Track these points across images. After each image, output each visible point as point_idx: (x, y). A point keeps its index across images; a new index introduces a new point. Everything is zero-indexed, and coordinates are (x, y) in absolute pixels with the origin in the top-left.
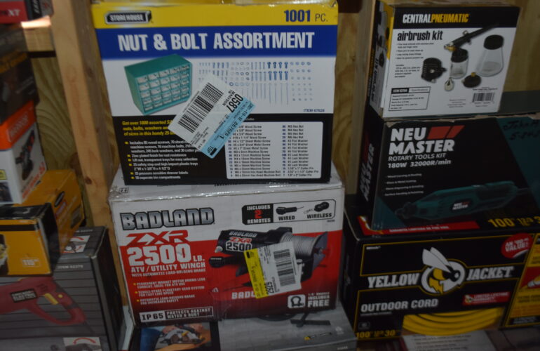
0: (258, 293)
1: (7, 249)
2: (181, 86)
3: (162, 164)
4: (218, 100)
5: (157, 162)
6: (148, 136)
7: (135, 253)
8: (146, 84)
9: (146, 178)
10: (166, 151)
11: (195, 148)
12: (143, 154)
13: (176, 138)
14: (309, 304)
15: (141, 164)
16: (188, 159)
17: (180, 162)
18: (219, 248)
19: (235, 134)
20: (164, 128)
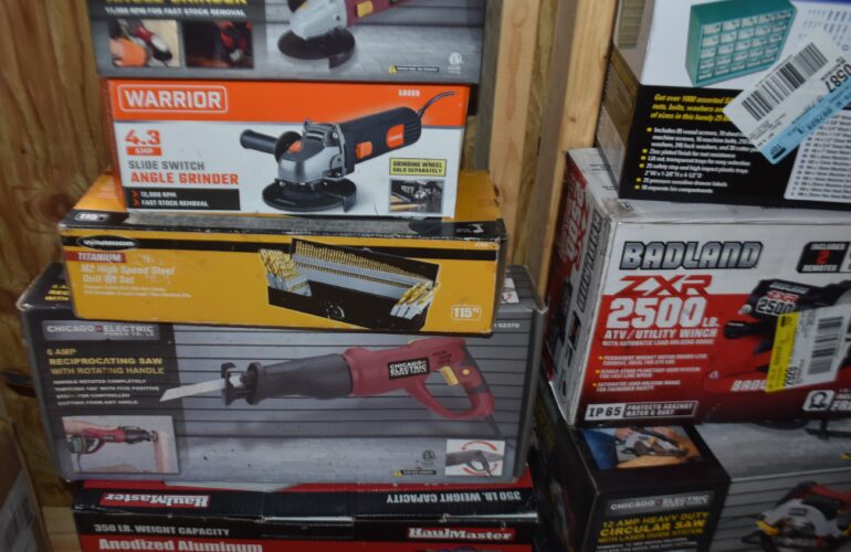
0: (772, 384)
1: (435, 288)
2: (768, 44)
3: (692, 168)
4: (815, 71)
5: (686, 164)
6: (688, 121)
7: (622, 308)
8: (716, 37)
9: (659, 189)
10: (708, 147)
11: (752, 146)
12: (669, 149)
13: (730, 127)
14: (836, 405)
15: (660, 166)
16: (735, 163)
17: (720, 166)
18: (748, 307)
19: (821, 128)
20: (717, 110)
